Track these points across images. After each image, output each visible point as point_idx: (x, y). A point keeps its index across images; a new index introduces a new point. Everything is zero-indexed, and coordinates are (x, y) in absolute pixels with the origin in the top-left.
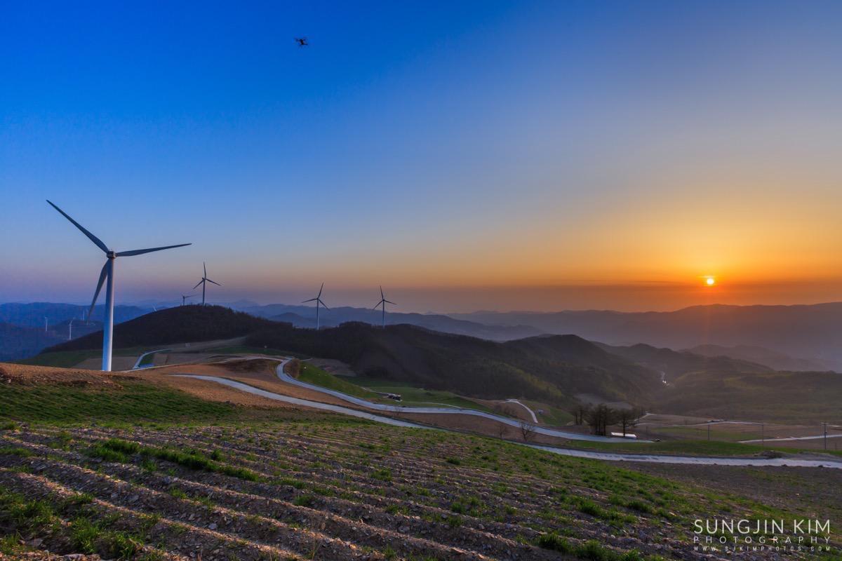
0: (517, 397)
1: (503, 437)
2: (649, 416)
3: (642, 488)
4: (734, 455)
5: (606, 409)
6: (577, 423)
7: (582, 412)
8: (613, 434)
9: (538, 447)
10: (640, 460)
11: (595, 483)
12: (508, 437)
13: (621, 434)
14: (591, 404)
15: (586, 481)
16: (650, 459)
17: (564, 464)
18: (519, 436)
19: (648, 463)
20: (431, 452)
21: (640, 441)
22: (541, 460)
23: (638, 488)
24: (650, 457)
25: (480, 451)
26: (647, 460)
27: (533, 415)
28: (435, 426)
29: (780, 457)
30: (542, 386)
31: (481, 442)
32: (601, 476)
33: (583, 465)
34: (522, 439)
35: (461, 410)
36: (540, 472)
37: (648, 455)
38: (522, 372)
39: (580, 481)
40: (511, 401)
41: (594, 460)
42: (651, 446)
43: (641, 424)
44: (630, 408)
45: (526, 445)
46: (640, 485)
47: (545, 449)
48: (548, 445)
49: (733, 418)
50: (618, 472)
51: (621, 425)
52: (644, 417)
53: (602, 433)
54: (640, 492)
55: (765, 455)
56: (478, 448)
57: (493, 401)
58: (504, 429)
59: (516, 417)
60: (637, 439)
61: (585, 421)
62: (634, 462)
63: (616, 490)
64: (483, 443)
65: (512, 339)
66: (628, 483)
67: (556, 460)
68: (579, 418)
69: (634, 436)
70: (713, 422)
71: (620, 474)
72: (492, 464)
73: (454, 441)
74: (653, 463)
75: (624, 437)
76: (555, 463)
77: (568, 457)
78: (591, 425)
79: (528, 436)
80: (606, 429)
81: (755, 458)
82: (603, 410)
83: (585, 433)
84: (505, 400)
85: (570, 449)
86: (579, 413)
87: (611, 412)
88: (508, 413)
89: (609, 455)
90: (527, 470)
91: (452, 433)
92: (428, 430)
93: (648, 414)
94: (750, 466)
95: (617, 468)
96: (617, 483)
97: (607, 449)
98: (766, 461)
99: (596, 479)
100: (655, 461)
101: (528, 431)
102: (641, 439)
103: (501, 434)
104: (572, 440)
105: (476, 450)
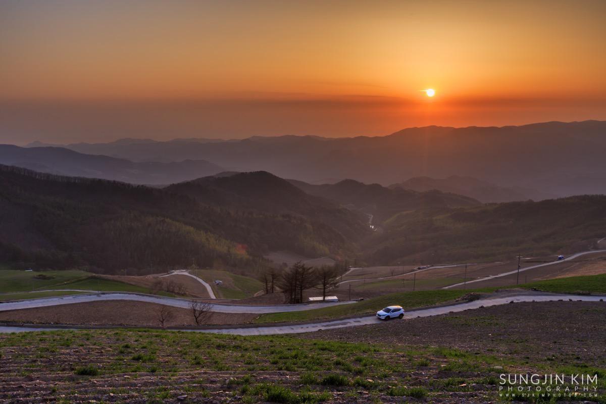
0: (185, 267)
1: (166, 325)
2: (354, 271)
3: (339, 359)
4: (437, 304)
5: (304, 269)
6: (267, 292)
7: (274, 276)
8: (311, 299)
9: (216, 332)
10: (341, 326)
11: (285, 363)
12: (173, 324)
13: (321, 298)
14: (285, 265)
15: (275, 363)
16: (352, 323)
17: (249, 346)
18: (188, 320)
19: (350, 328)
20: (50, 364)
21: (341, 303)
22: (219, 347)
23: (335, 359)
24: (352, 321)
25: (130, 350)
26: (348, 325)
27: (209, 288)
28: (57, 325)
29: (478, 299)
30: (221, 246)
31: (131, 337)
32: (294, 353)
33: (272, 344)
34: (193, 324)
35: (98, 295)
36: (216, 362)
37: (349, 318)
38: (192, 229)
39: (268, 364)
40: (176, 272)
41: (287, 335)
42: (353, 308)
43: (344, 282)
44: (331, 264)
45: (198, 331)
46: (338, 355)
47: (225, 332)
48: (230, 326)
49: (439, 262)
50: (315, 344)
51: (321, 286)
52: (347, 273)
53: (298, 301)
54: (338, 363)
55: (466, 299)
56: (127, 347)
57: (150, 277)
58: (167, 314)
59: (184, 295)
60: (339, 301)
61: (278, 289)
62: (333, 330)
63: (310, 366)
64: (134, 339)
65: (176, 182)
66: (325, 355)
67: (238, 343)
68: (270, 284)
69: (335, 298)
70: (419, 269)
71: (317, 346)
72: (149, 364)
73: (87, 343)
74: (355, 327)
75: (324, 301)
76: (237, 347)
77: (254, 337)
78: (285, 292)
79: (201, 319)
80: (303, 295)
81: (457, 303)
82: (300, 270)
83: (276, 303)
84: (166, 271)
85: (257, 326)
86: (270, 278)
87: (310, 271)
88: (172, 291)
89: (305, 326)
90: (198, 363)
91: (85, 332)
92: (44, 333)
93: (352, 269)
94: (451, 313)
95: (314, 341)
96: (313, 358)
97: (302, 319)
98: (467, 305)
99: (288, 358)
100: (356, 324)
101: (202, 312)
102: (343, 301)
103: (162, 322)
104: (260, 315)
105: (123, 349)
